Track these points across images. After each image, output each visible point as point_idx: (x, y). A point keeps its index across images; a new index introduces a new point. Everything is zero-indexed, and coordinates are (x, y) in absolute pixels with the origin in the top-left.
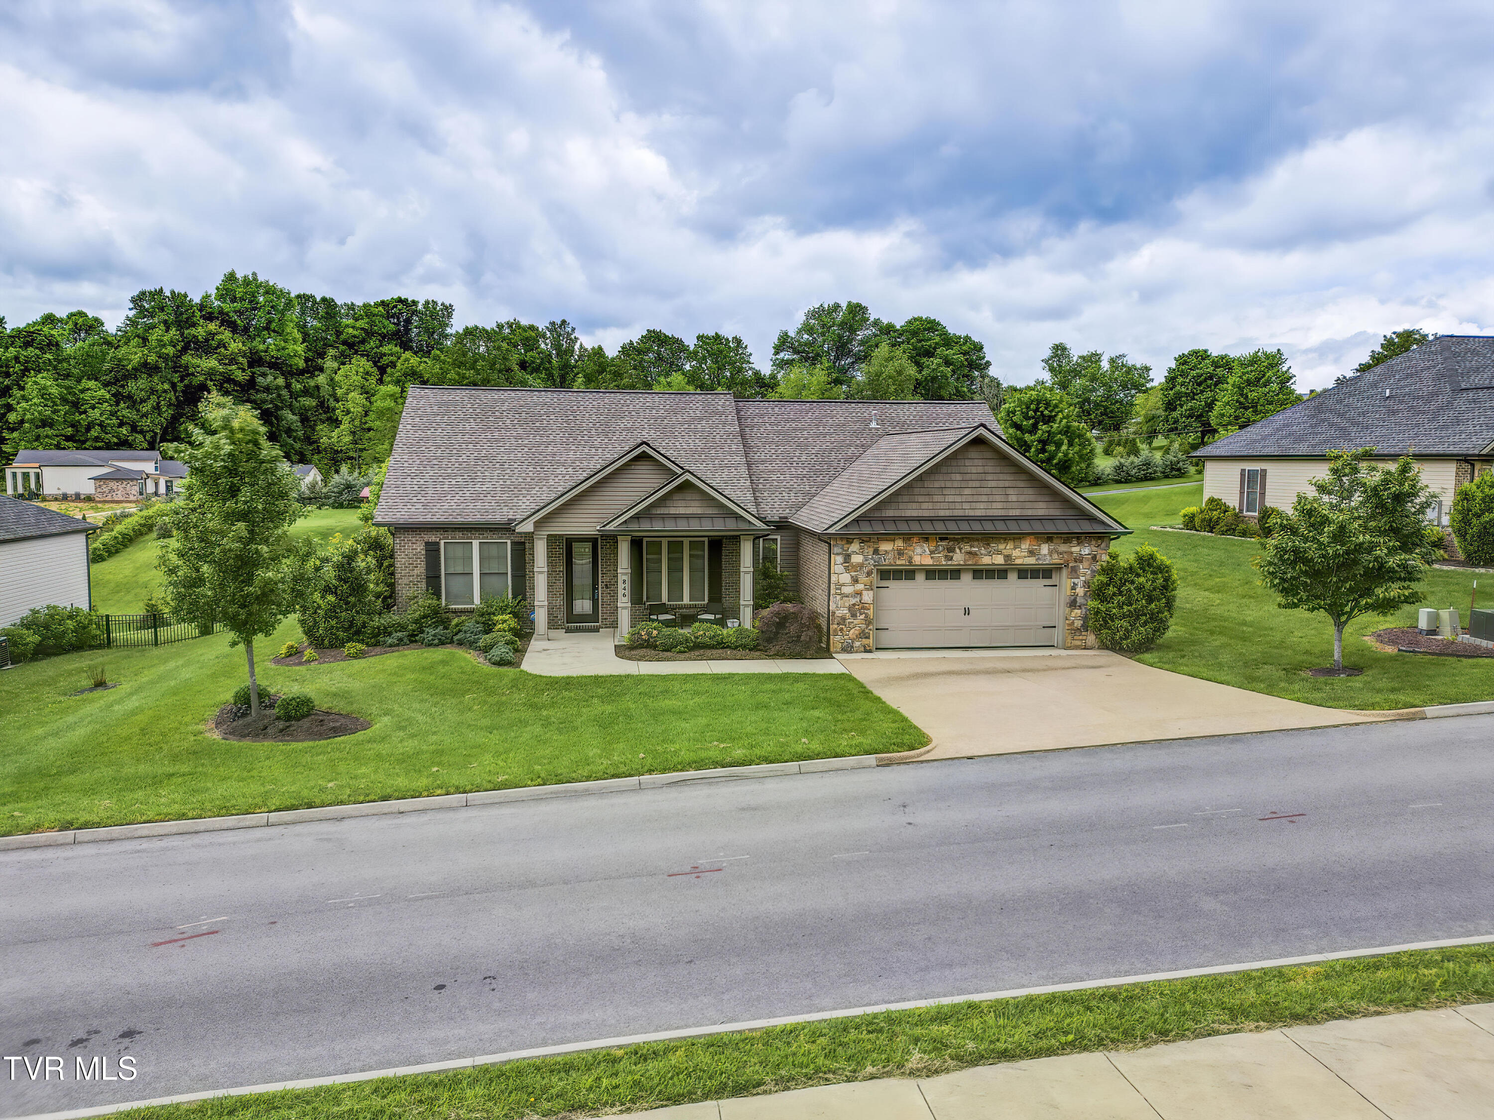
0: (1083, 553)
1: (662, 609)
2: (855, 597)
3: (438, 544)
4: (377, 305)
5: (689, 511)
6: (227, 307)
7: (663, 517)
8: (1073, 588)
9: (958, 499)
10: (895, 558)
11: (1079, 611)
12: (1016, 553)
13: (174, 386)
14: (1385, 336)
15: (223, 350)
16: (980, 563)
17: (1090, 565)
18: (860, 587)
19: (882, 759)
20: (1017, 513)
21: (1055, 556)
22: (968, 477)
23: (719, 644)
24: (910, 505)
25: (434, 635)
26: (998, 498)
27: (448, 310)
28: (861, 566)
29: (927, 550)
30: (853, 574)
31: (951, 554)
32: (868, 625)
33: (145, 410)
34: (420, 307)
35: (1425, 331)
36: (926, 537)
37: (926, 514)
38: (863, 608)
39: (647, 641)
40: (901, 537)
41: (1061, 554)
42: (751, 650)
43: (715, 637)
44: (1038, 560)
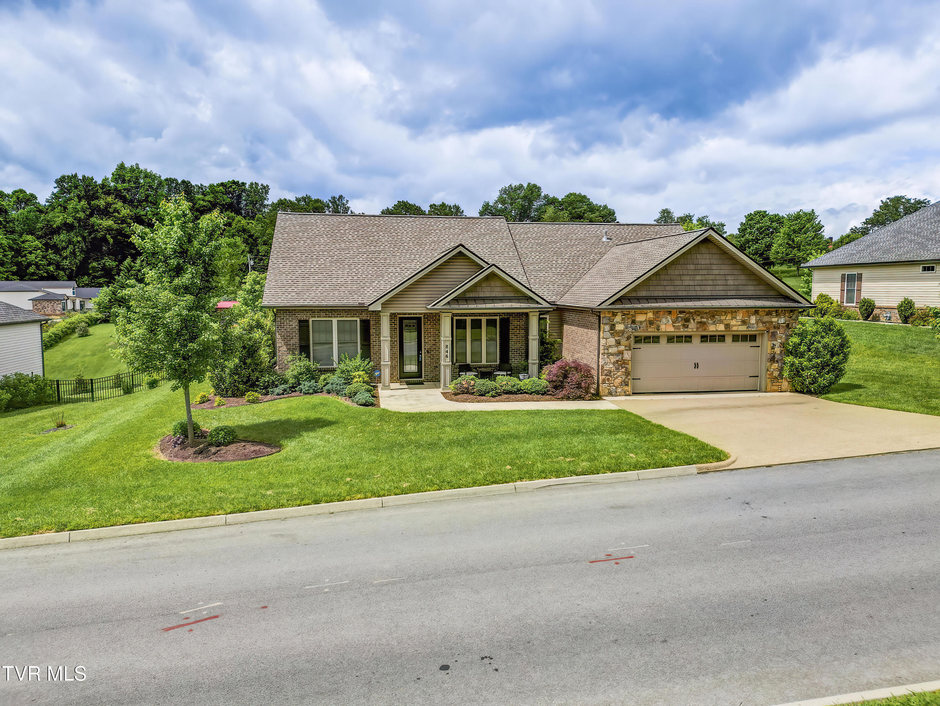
0: (779, 322)
1: (468, 368)
2: (618, 356)
3: (307, 321)
4: (218, 185)
5: (494, 295)
6: (120, 186)
8: (773, 348)
9: (692, 283)
10: (647, 327)
11: (777, 365)
12: (733, 322)
13: (84, 238)
14: (882, 201)
15: (116, 214)
16: (707, 330)
17: (784, 331)
18: (622, 348)
19: (699, 469)
20: (733, 293)
21: (761, 325)
22: (699, 266)
23: (518, 390)
24: (658, 288)
25: (309, 387)
26: (720, 282)
27: (266, 189)
28: (623, 332)
29: (670, 320)
30: (617, 338)
31: (687, 324)
32: (627, 376)
33: (65, 254)
34: (247, 186)
35: (908, 197)
36: (669, 311)
37: (669, 294)
38: (624, 363)
39: (467, 389)
40: (652, 311)
41: (764, 323)
42: (543, 394)
43: (514, 385)
44: (747, 328)
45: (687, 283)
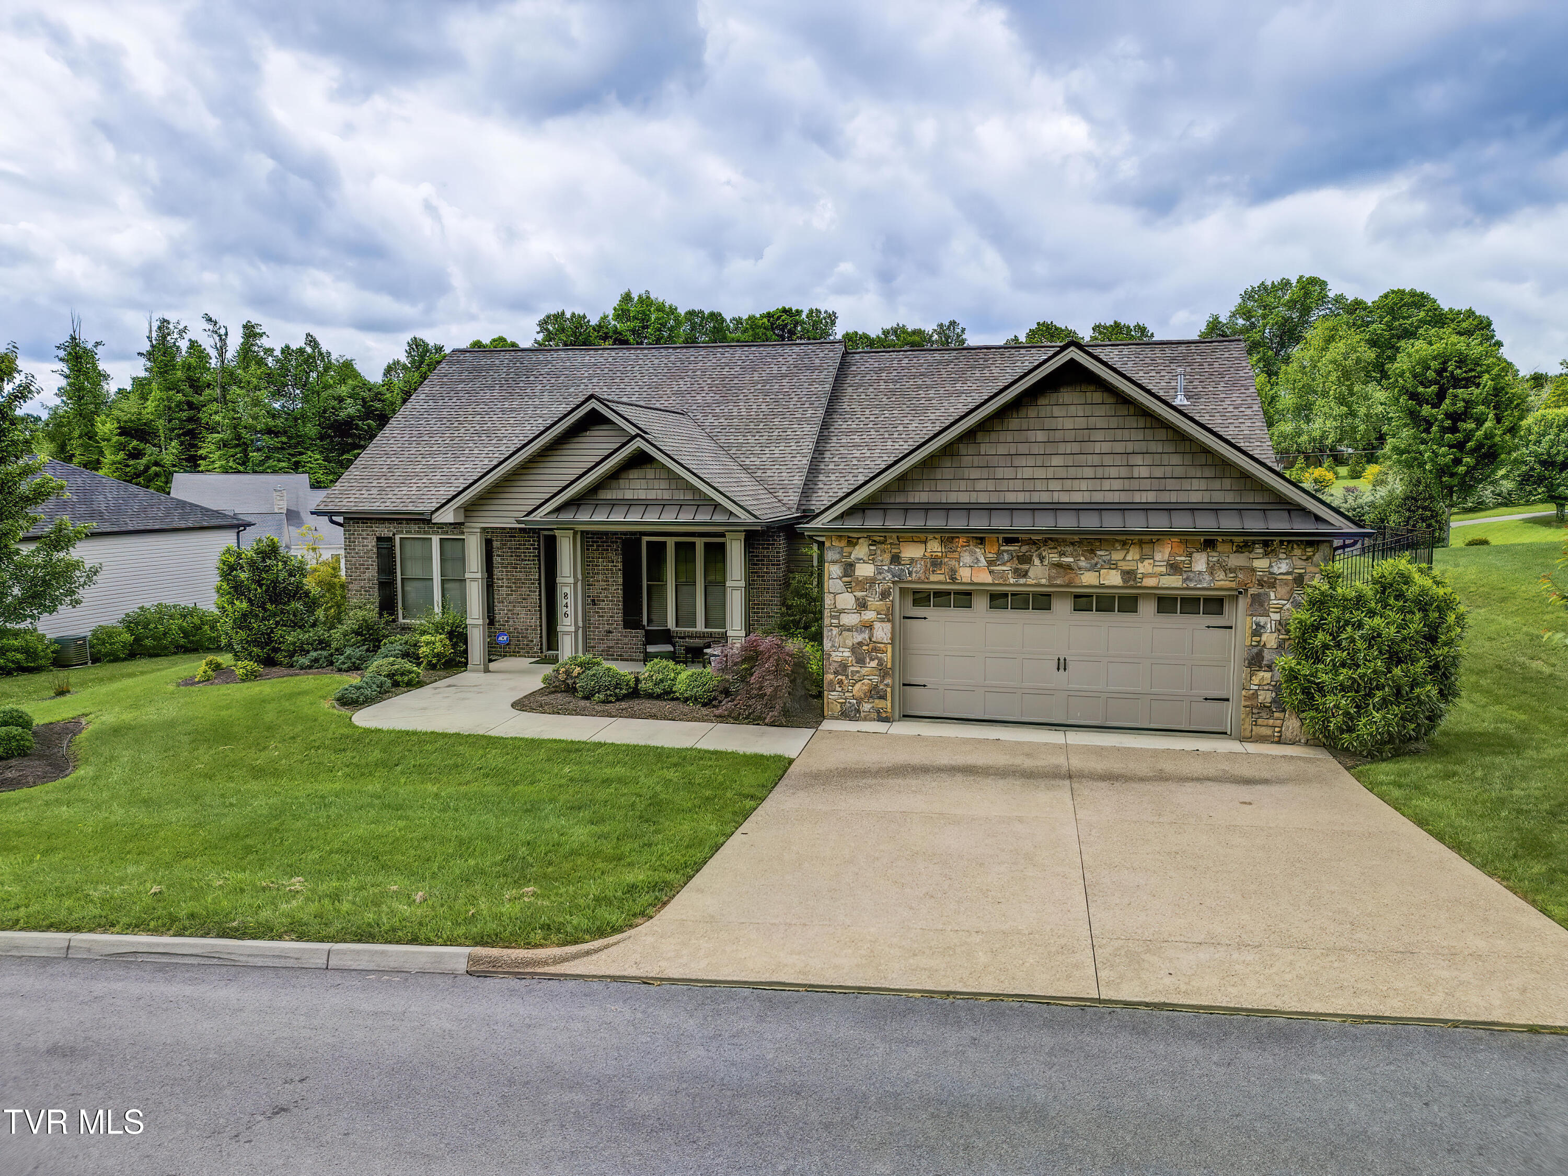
0: (1275, 570)
2: (861, 632)
3: (390, 540)
6: (621, 326)
8: (1257, 633)
10: (927, 570)
11: (1268, 675)
16: (1077, 582)
18: (869, 615)
19: (474, 961)
21: (1220, 575)
27: (832, 318)
28: (872, 581)
29: (982, 559)
30: (859, 594)
31: (1025, 567)
32: (883, 678)
34: (804, 316)
36: (980, 539)
38: (875, 650)
40: (938, 536)
41: (1232, 570)
42: (704, 705)
43: (662, 681)
45: (1028, 473)
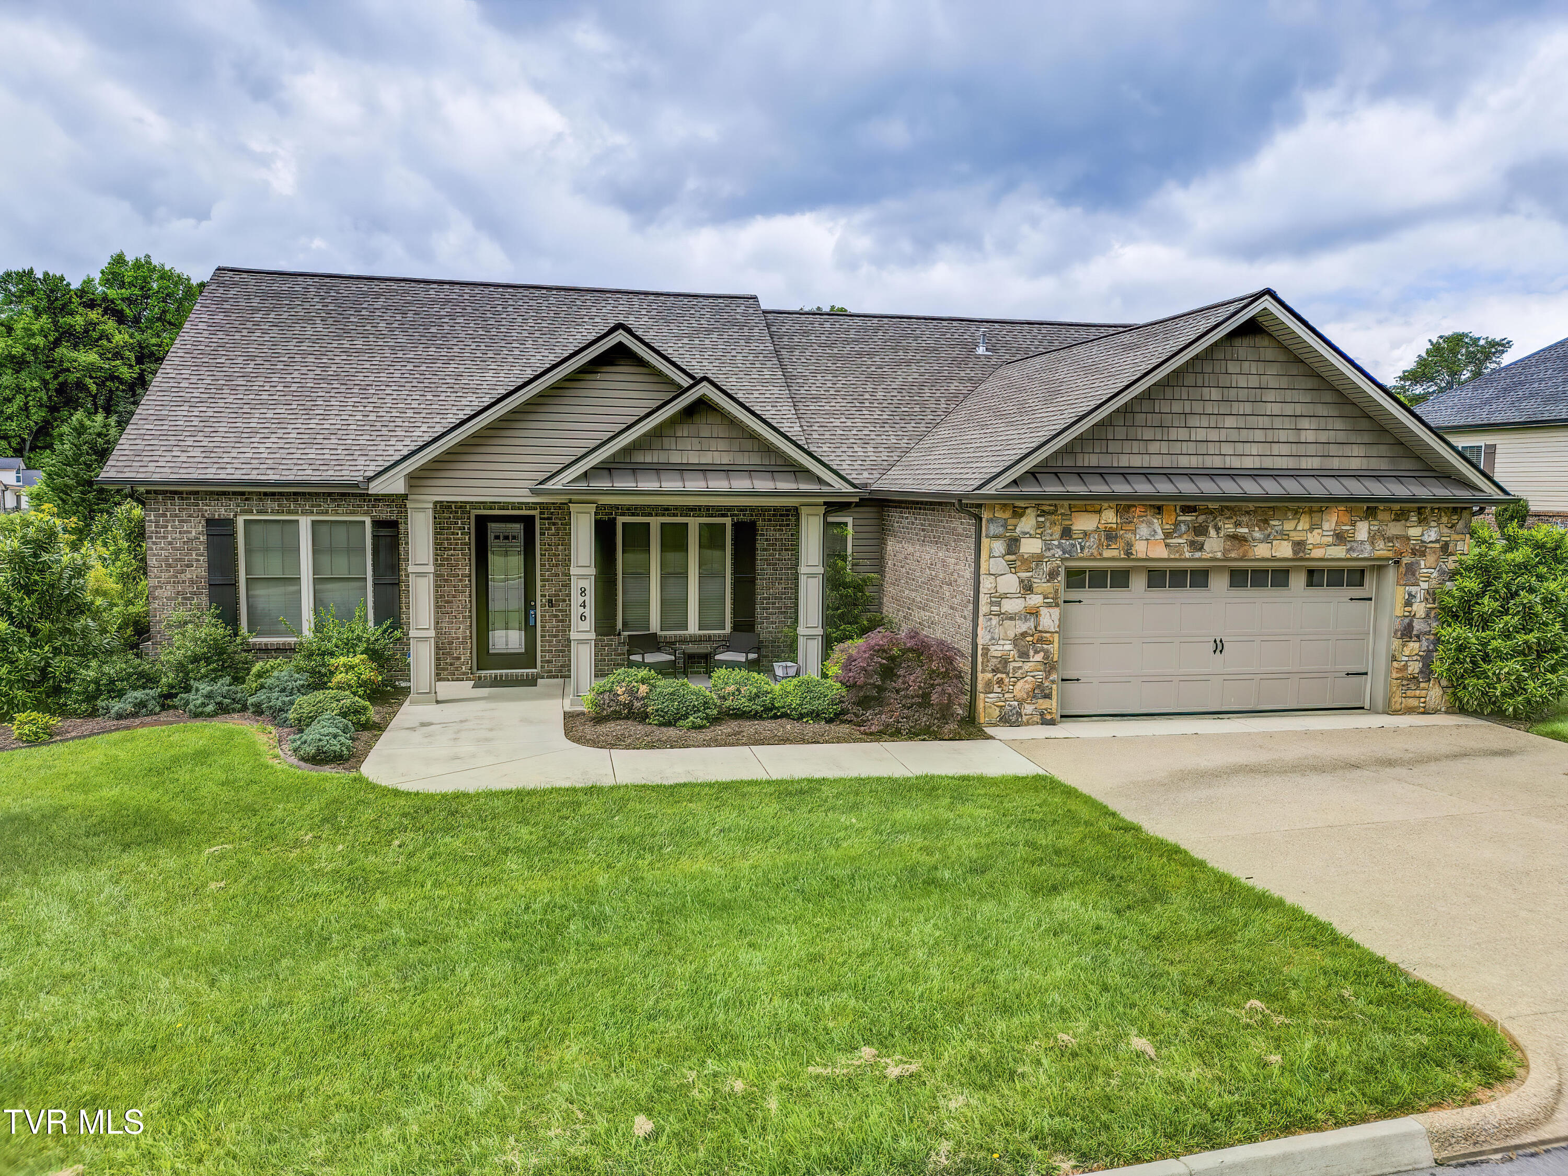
0: (1426, 538)
1: (651, 643)
2: (1026, 620)
3: (231, 523)
5: (707, 458)
6: (112, 293)
7: (658, 470)
8: (1408, 603)
9: (1213, 435)
10: (1100, 545)
11: (1417, 645)
12: (1313, 538)
14: (1430, 341)
15: (105, 342)
16: (1250, 555)
17: (1437, 561)
19: (1441, 1138)
20: (1315, 463)
21: (1380, 544)
22: (1232, 394)
23: (767, 709)
24: (1127, 446)
25: (209, 696)
26: (1283, 435)
28: (1038, 559)
29: (1159, 531)
30: (1024, 575)
31: (1201, 539)
32: (1049, 673)
36: (1157, 505)
37: (1156, 462)
38: (1041, 640)
39: (629, 706)
40: (1113, 504)
41: (1390, 539)
42: (830, 721)
43: (757, 696)
44: (1348, 551)
45: (1201, 435)
